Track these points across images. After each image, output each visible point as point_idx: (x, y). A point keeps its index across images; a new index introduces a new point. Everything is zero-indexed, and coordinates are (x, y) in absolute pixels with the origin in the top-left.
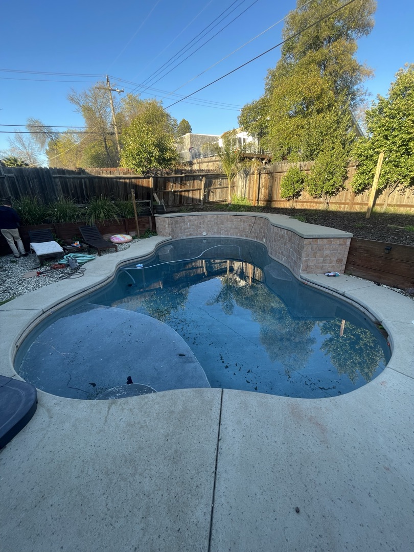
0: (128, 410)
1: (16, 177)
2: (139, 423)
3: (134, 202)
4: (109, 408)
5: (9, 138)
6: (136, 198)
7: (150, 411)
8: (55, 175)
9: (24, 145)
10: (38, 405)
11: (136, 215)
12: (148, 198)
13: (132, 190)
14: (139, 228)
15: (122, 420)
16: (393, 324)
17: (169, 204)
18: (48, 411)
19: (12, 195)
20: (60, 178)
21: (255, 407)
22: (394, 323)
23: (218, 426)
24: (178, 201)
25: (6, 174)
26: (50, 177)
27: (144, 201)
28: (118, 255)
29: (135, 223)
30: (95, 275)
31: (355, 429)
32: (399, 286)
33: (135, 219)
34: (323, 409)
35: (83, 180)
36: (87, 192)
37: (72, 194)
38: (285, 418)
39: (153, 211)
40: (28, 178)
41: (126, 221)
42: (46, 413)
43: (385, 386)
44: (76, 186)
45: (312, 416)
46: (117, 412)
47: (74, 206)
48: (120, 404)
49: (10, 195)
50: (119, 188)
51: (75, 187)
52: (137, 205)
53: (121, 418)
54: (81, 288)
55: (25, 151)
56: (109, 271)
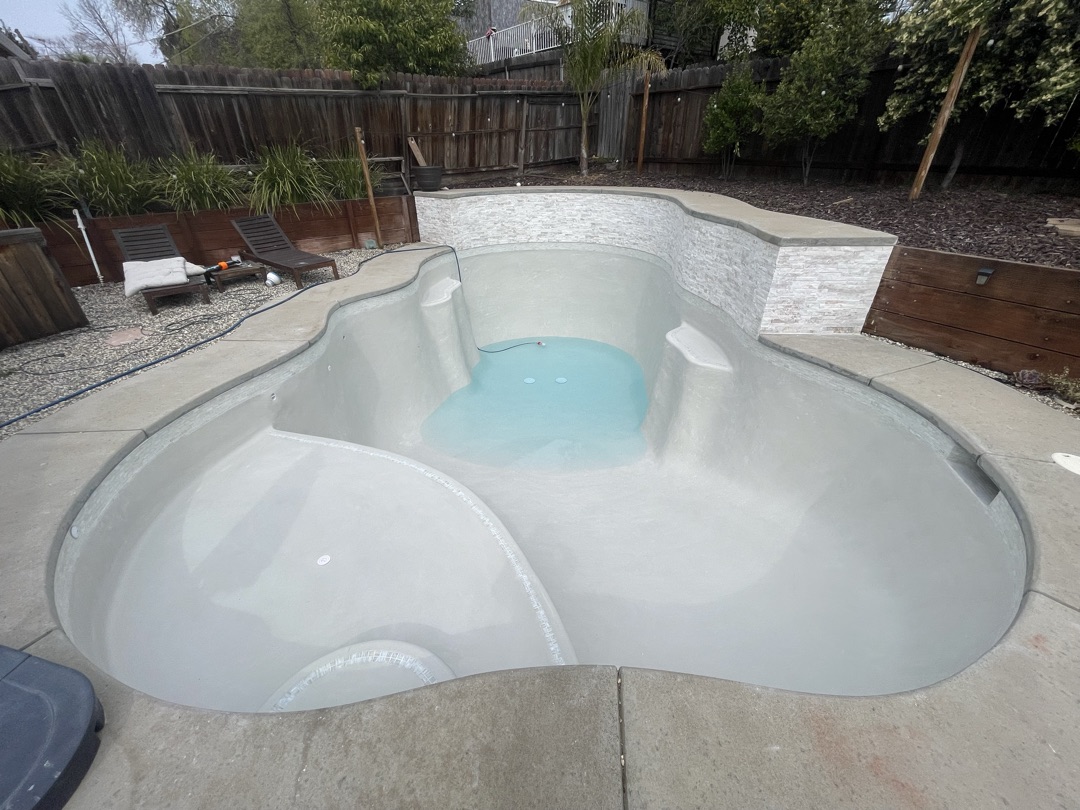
0: (361, 746)
1: (61, 88)
2: (394, 792)
3: (364, 161)
4: (307, 740)
5: (67, 8)
6: (369, 147)
7: (423, 750)
8: (162, 86)
9: (104, 26)
10: (105, 736)
11: (371, 193)
12: (398, 152)
13: (358, 129)
14: (381, 224)
15: (344, 786)
16: (1012, 465)
17: (446, 167)
18: (133, 755)
19: (58, 137)
20: (177, 94)
21: (714, 729)
22: (1012, 461)
23: (621, 800)
24: (466, 160)
25: (31, 80)
26: (148, 89)
27: (387, 159)
28: (333, 289)
29: (371, 212)
30: (277, 338)
31: (1005, 801)
32: (995, 363)
33: (368, 201)
34: (903, 730)
35: (234, 102)
36: (247, 133)
37: (212, 136)
38: (805, 766)
39: (411, 185)
40: (91, 90)
41: (350, 207)
42: (126, 764)
43: (1044, 650)
44: (218, 117)
45: (877, 758)
46: (331, 754)
47: (220, 167)
48: (339, 727)
49: (54, 137)
50: (325, 125)
51: (218, 120)
52: (373, 166)
53: (340, 775)
54: (243, 373)
55: (109, 42)
56: (310, 329)
